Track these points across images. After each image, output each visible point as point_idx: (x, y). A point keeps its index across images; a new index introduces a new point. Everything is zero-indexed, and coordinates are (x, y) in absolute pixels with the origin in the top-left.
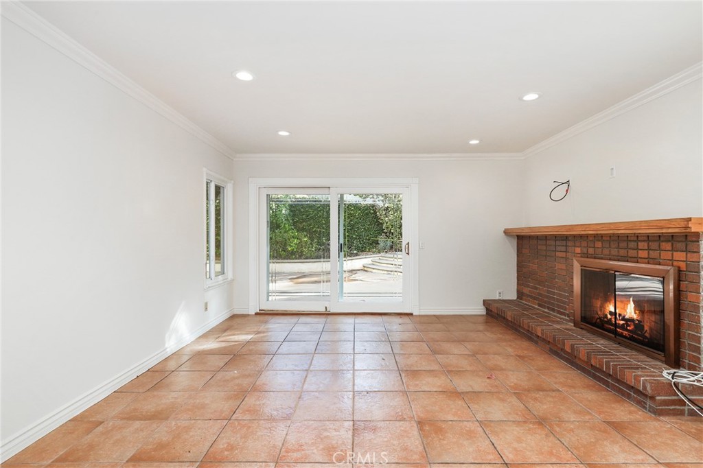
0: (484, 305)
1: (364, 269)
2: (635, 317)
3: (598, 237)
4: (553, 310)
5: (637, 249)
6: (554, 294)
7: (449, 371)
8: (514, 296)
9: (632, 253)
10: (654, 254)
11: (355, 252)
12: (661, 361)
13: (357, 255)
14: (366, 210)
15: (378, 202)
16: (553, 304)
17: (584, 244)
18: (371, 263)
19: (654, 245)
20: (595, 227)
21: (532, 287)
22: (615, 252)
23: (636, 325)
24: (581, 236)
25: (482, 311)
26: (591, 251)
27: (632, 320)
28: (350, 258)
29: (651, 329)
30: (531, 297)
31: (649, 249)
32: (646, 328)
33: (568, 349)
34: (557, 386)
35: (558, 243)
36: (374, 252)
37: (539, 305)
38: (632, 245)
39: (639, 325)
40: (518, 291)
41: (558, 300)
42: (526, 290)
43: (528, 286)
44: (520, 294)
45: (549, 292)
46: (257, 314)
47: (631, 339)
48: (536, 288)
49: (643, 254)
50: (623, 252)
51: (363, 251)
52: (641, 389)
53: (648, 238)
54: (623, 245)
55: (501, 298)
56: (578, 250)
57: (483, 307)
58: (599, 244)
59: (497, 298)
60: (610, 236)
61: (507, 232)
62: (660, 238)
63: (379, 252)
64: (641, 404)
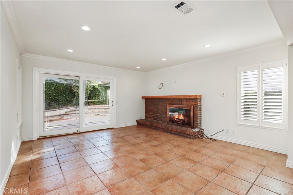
0: (136, 121)
1: (66, 114)
2: (183, 118)
3: (174, 99)
4: (159, 120)
5: (184, 102)
6: (159, 115)
7: (147, 141)
8: (144, 118)
9: (183, 103)
10: (188, 103)
11: (61, 106)
12: (190, 128)
13: (61, 107)
14: (66, 86)
15: (72, 83)
16: (158, 119)
17: (170, 101)
18: (70, 111)
19: (188, 101)
20: (174, 96)
21: (151, 114)
22: (178, 103)
23: (183, 120)
24: (169, 99)
25: (136, 124)
26: (172, 103)
27: (182, 119)
28: (58, 109)
29: (187, 121)
30: (150, 117)
31: (187, 102)
32: (186, 121)
33: (170, 129)
34: (173, 139)
35: (160, 101)
36: (70, 106)
37: (153, 119)
38: (183, 101)
39: (184, 120)
40: (145, 116)
41: (160, 117)
42: (149, 116)
43: (149, 114)
44: (146, 117)
45: (157, 115)
46: (38, 139)
47: (182, 124)
48: (152, 115)
49: (185, 103)
50: (180, 103)
51: (64, 106)
52: (191, 134)
53: (187, 99)
54: (181, 101)
55: (141, 119)
56: (168, 103)
57: (136, 123)
58: (174, 101)
59: (140, 119)
60: (177, 99)
61: (143, 97)
62: (189, 99)
63: (73, 106)
64: (190, 138)
